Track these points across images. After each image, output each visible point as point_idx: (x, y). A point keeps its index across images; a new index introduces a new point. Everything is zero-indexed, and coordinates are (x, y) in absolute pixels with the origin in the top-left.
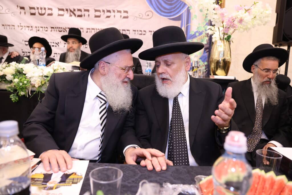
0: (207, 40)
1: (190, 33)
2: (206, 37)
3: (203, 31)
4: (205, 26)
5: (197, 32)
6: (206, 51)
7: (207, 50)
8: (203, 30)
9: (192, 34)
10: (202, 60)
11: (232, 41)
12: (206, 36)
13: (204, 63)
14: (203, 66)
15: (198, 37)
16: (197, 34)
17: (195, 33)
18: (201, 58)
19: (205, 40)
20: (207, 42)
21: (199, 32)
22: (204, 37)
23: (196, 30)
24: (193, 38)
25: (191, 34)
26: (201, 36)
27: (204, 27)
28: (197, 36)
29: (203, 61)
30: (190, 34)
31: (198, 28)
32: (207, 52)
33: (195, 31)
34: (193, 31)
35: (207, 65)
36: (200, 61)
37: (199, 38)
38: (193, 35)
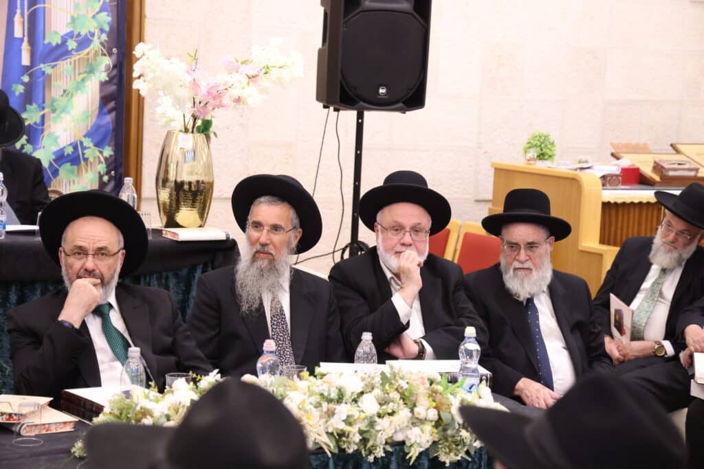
0: (107, 68)
1: (44, 38)
2: (104, 57)
3: (93, 35)
4: (98, 13)
5: (71, 35)
6: (105, 110)
7: (112, 104)
8: (92, 30)
9: (54, 44)
10: (92, 141)
11: (215, 134)
12: (105, 51)
13: (101, 153)
14: (100, 162)
15: (76, 57)
16: (72, 44)
17: (64, 42)
18: (87, 135)
19: (103, 67)
20: (108, 76)
21: (79, 35)
22: (96, 54)
23: (69, 30)
24: (56, 59)
25: (50, 43)
26: (86, 51)
27: (94, 17)
28: (73, 49)
29: (99, 144)
30: (46, 41)
31: (73, 20)
32: (110, 112)
33: (64, 30)
34: (56, 33)
35: (111, 156)
36: (88, 142)
37: (79, 59)
38: (58, 46)
